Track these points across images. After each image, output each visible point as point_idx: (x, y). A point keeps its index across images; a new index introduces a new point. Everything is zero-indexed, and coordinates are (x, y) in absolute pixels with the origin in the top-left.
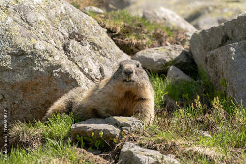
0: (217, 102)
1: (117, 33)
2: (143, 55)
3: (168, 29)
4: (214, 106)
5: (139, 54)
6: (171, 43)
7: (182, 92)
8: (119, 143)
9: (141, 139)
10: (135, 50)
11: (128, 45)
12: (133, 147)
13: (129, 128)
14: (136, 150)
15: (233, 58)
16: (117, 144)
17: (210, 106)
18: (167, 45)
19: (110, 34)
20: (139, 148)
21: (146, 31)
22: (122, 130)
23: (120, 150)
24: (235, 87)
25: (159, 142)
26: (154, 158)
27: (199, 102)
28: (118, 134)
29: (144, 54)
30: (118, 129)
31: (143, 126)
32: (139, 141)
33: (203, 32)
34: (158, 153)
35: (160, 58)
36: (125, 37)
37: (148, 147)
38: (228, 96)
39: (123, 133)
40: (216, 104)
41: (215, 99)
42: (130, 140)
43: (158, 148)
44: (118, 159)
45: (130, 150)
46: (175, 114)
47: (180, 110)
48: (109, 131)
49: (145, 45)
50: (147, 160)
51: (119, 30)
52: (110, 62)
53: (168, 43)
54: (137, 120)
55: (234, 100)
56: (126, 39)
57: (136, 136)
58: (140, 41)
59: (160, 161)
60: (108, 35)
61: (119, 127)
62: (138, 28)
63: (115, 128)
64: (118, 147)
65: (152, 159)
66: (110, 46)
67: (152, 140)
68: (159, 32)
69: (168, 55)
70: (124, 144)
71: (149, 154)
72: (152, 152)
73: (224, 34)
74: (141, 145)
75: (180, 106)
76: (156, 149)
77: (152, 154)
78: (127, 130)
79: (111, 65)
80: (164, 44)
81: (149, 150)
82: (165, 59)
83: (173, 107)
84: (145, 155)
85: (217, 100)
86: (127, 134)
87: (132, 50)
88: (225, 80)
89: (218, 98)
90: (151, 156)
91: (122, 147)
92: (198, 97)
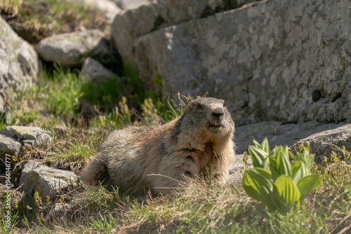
0: (149, 106)
1: (13, 15)
2: (48, 44)
3: (81, 9)
4: (146, 111)
5: (44, 42)
6: (87, 27)
7: (103, 93)
8: (19, 161)
9: (49, 156)
10: (38, 37)
11: (29, 31)
12: (38, 166)
13: (33, 141)
14: (43, 170)
15: (169, 47)
16: (17, 162)
17: (140, 111)
18: (80, 30)
19: (5, 16)
20: (47, 168)
21: (52, 11)
22: (23, 144)
23: (21, 170)
24: (172, 86)
25: (72, 159)
26: (66, 180)
27: (126, 106)
28: (18, 150)
29: (50, 42)
30: (17, 143)
31: (51, 139)
32: (46, 158)
33: (129, 13)
34: (72, 173)
35: (72, 48)
36: (25, 20)
37: (59, 167)
38: (164, 98)
39: (24, 148)
40: (148, 108)
41: (146, 102)
42: (34, 157)
43: (72, 167)
44: (18, 182)
45: (35, 170)
46: (93, 121)
47: (101, 117)
48: (6, 145)
49: (52, 31)
50: (57, 184)
51: (16, 11)
52: (5, 54)
53: (83, 28)
54: (43, 131)
55: (172, 103)
56: (26, 23)
57: (42, 152)
58: (44, 26)
59: (75, 184)
60: (3, 18)
61: (19, 140)
62: (42, 8)
63: (14, 142)
64: (18, 166)
65: (64, 182)
66: (5, 33)
67: (64, 156)
68: (69, 13)
69: (83, 43)
70: (26, 162)
71: (61, 175)
72: (64, 173)
73: (156, 14)
74: (49, 164)
75: (100, 111)
76: (69, 169)
77: (64, 175)
78: (31, 143)
79: (7, 58)
80: (76, 29)
81: (59, 171)
82: (78, 49)
83: (90, 113)
84: (55, 177)
85: (149, 103)
86: (29, 150)
87: (35, 38)
88: (159, 77)
89: (150, 100)
90: (63, 178)
91: (23, 167)
92: (124, 99)
